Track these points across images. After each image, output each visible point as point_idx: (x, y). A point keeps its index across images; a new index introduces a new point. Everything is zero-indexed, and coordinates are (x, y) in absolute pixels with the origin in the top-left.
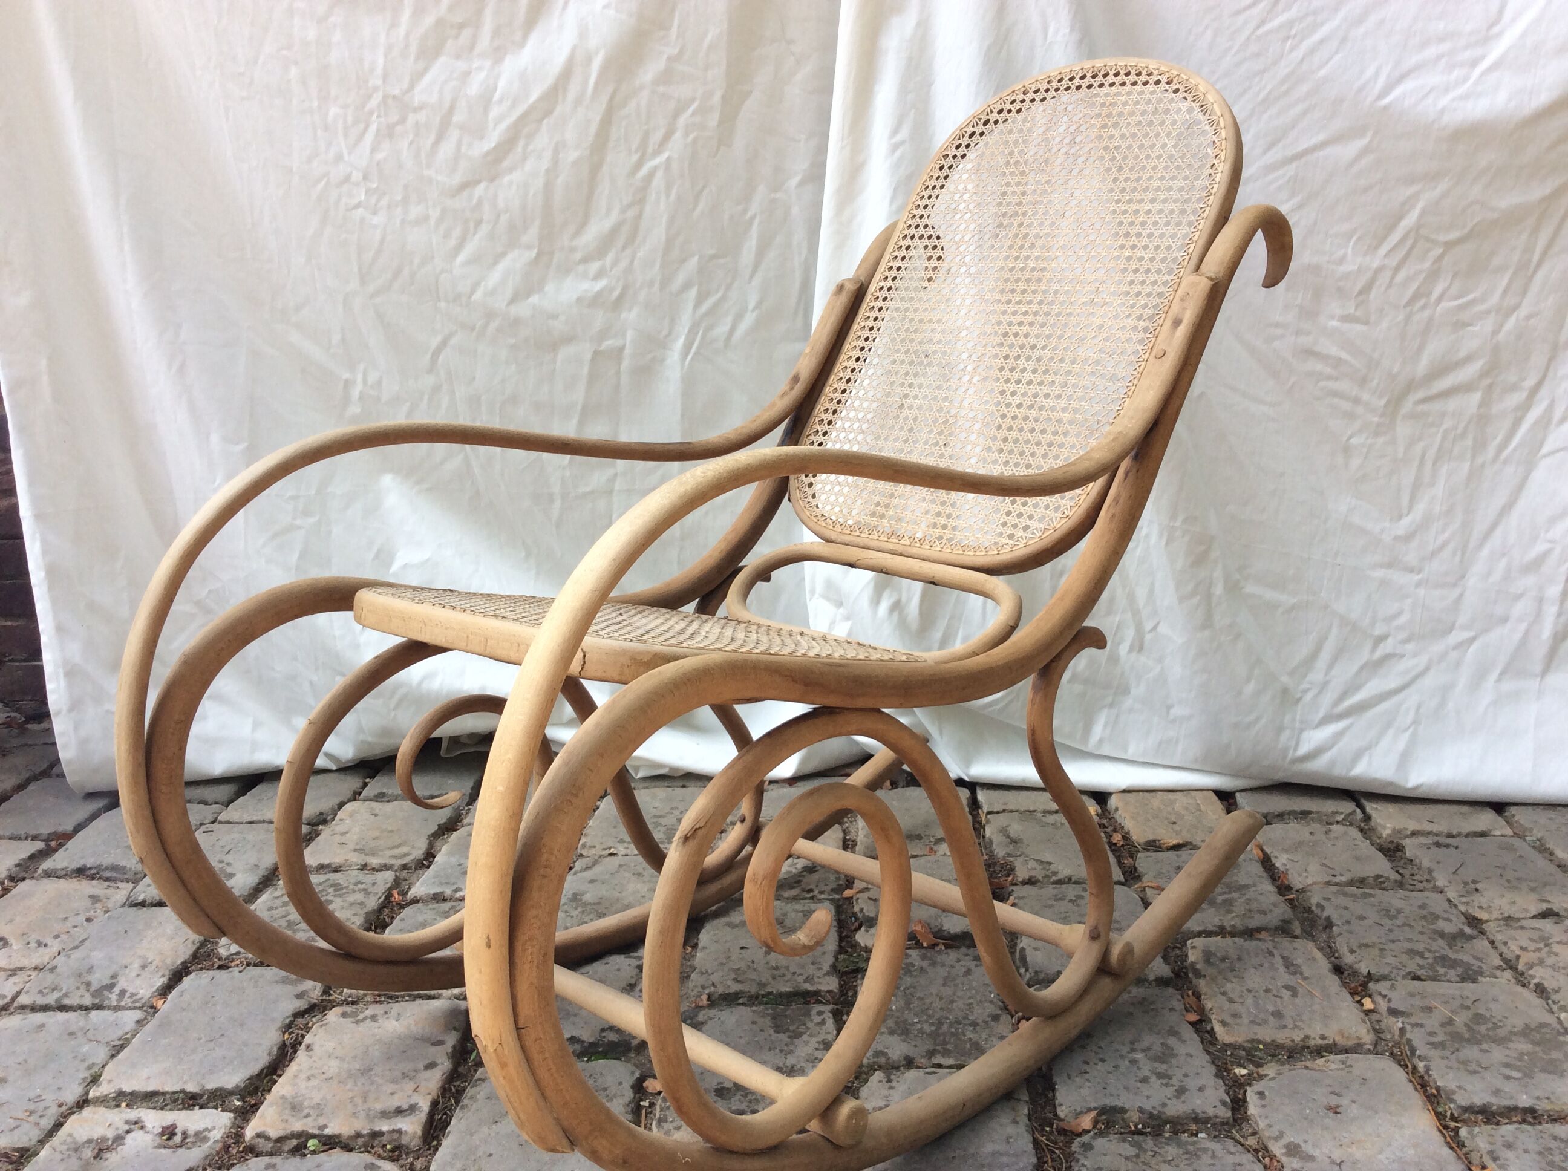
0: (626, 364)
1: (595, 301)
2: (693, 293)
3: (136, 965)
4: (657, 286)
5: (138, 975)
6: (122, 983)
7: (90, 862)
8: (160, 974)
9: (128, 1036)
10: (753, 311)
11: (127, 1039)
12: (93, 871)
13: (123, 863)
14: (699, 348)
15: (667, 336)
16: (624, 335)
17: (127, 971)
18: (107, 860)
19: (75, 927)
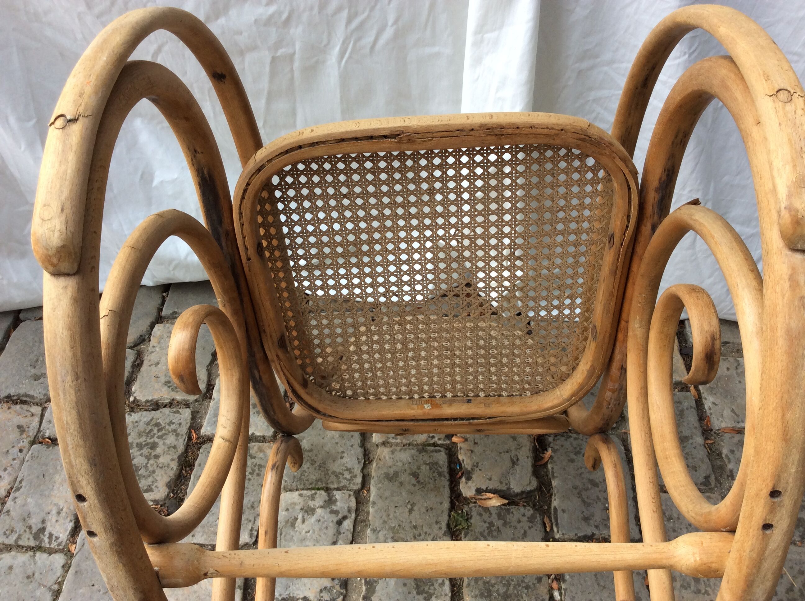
0: (297, 64)
1: (269, 21)
2: (345, 14)
3: (54, 512)
4: (316, 10)
5: (57, 521)
6: (49, 529)
7: (12, 391)
8: (69, 519)
9: (60, 580)
10: (392, 25)
11: (59, 583)
12: (15, 398)
13: (31, 393)
14: (351, 54)
15: (325, 46)
16: (294, 45)
17: (50, 516)
18: (22, 391)
19: (14, 459)
